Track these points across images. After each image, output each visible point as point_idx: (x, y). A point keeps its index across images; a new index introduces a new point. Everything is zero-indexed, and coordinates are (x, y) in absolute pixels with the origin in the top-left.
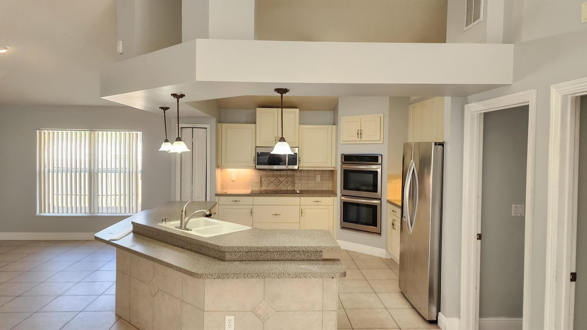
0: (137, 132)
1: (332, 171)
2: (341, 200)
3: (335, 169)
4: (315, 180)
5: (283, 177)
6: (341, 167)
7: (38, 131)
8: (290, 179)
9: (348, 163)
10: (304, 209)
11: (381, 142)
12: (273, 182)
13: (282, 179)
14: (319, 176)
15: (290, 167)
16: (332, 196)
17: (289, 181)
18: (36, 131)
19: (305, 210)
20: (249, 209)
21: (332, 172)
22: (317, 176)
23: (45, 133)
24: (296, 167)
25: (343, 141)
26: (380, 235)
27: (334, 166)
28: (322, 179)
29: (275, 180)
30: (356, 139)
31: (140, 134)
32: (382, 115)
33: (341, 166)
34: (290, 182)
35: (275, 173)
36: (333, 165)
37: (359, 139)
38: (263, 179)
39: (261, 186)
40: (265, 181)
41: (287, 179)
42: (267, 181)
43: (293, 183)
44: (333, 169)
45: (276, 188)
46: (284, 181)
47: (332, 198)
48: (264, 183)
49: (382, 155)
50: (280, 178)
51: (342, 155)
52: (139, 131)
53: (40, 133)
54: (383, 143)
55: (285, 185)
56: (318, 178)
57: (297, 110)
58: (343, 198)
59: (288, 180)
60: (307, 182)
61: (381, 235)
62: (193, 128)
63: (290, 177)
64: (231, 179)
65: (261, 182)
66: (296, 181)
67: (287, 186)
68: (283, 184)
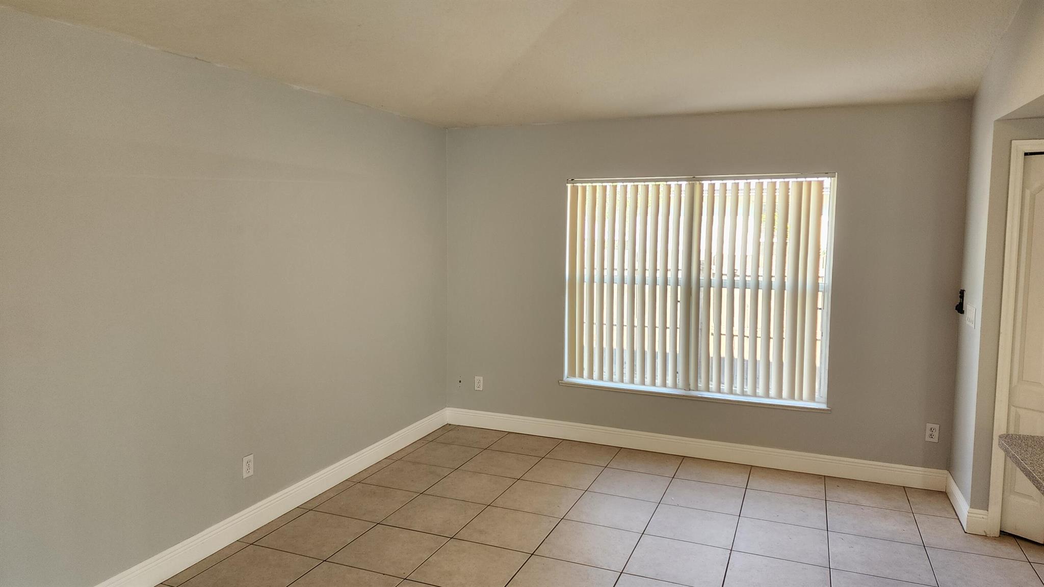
7: (569, 186)
18: (567, 184)
23: (584, 188)
31: (829, 182)
52: (826, 174)
53: (575, 191)
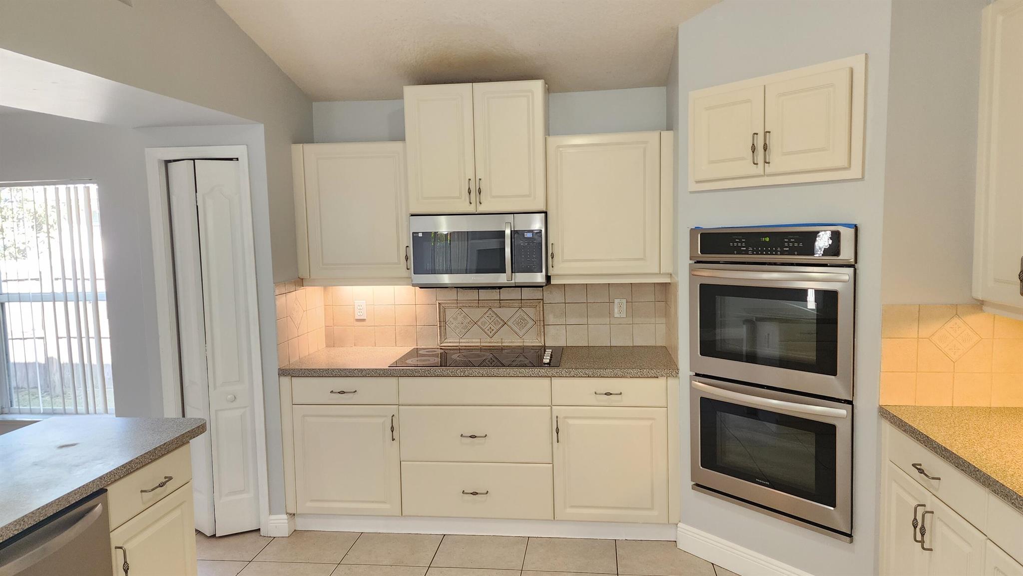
0: (87, 185)
1: (665, 285)
2: (693, 390)
3: (672, 282)
4: (610, 314)
5: (509, 307)
6: (692, 275)
8: (531, 311)
9: (718, 263)
10: (565, 418)
11: (855, 172)
12: (479, 323)
13: (505, 313)
14: (624, 301)
15: (522, 278)
16: (662, 376)
17: (528, 319)
19: (571, 422)
20: (386, 416)
21: (665, 289)
22: (616, 301)
24: (539, 278)
25: (697, 182)
26: (848, 538)
27: (671, 271)
28: (632, 311)
29: (486, 316)
30: (747, 167)
31: (94, 188)
32: (858, 62)
33: (691, 270)
34: (531, 323)
35: (484, 294)
36: (666, 268)
37: (759, 170)
38: (450, 314)
39: (443, 335)
40: (455, 319)
41: (522, 314)
42: (460, 318)
43: (542, 324)
44: (666, 280)
45: (489, 340)
46: (513, 320)
47: (661, 381)
48: (453, 326)
49: (856, 228)
50: (498, 311)
51: (693, 231)
52: (88, 181)
54: (863, 178)
55: (517, 330)
56: (619, 308)
57: (537, 86)
58: (699, 384)
59: (525, 317)
60: (584, 321)
61: (851, 542)
62: (194, 160)
63: (530, 307)
64: (354, 317)
65: (443, 322)
66: (550, 319)
67: (521, 334)
68: (510, 327)
